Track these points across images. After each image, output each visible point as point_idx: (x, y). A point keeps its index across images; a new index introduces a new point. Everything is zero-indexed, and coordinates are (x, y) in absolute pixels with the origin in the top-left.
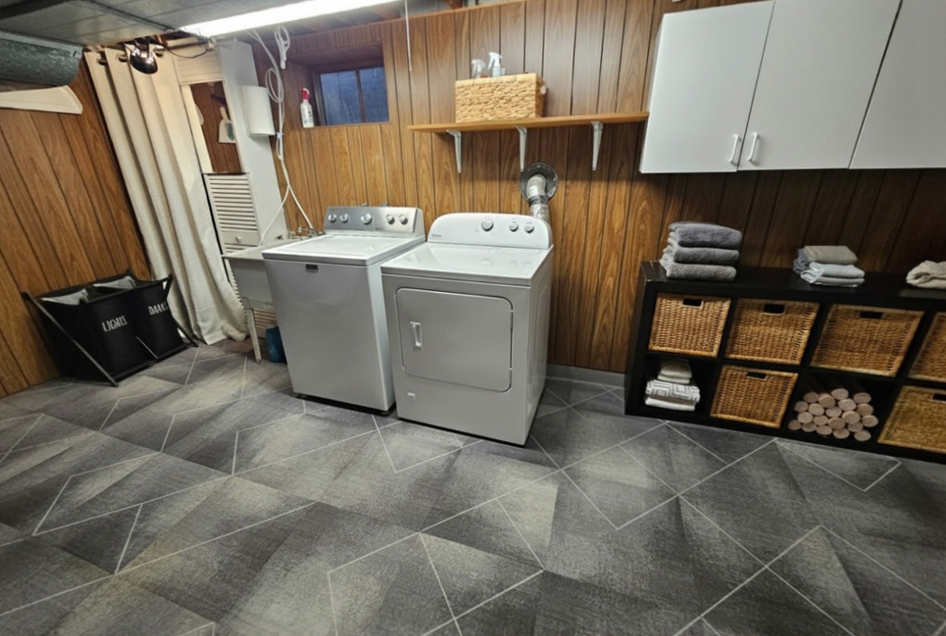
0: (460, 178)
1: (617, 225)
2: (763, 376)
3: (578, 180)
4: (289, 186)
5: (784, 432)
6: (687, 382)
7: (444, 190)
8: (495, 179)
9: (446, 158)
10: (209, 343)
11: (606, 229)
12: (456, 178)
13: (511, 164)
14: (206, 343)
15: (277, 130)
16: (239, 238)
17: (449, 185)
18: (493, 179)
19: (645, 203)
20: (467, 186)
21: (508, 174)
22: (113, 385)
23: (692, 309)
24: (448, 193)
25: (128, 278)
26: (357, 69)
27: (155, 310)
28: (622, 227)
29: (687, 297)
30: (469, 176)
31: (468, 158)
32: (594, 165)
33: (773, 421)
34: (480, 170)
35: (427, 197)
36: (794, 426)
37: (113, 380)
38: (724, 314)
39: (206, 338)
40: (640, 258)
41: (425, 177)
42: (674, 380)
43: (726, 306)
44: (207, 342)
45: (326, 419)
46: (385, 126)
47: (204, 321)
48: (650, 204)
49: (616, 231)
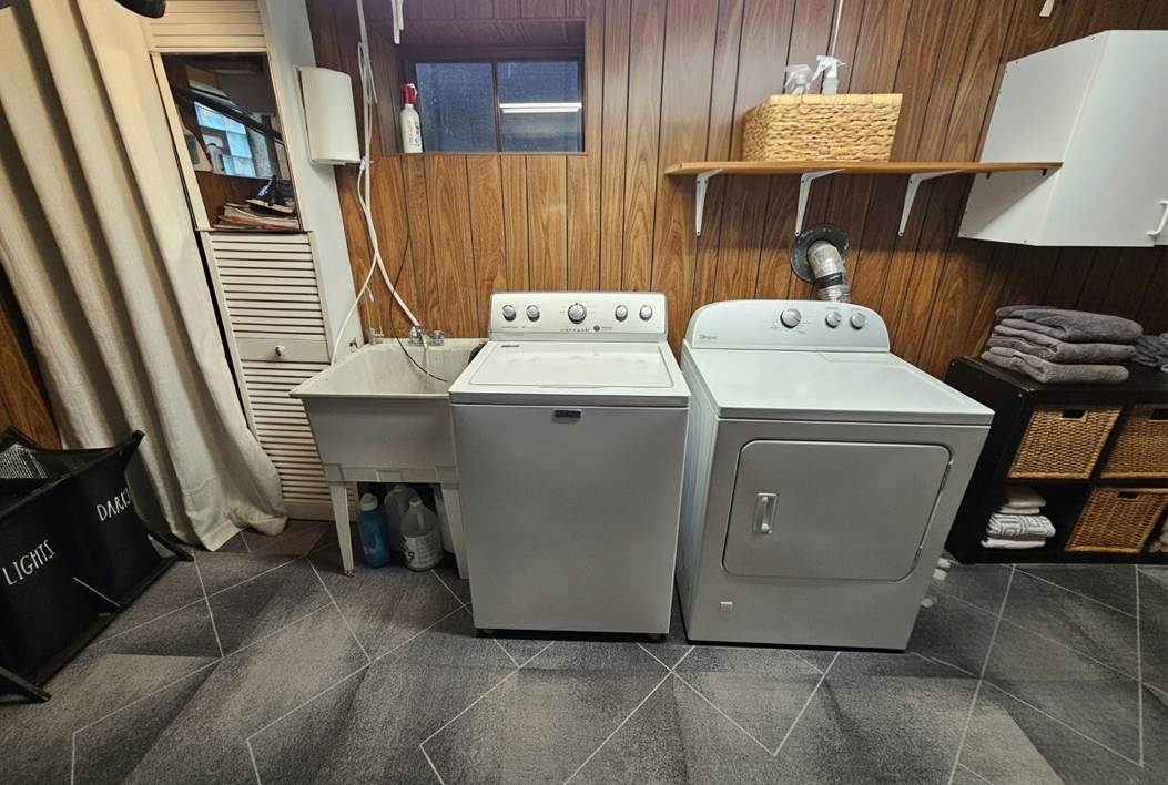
0: (698, 244)
1: (919, 310)
2: (1134, 495)
3: (876, 250)
4: (377, 254)
5: (1146, 557)
6: (1038, 511)
7: (668, 262)
8: (755, 247)
9: (678, 214)
10: (213, 547)
11: (905, 314)
12: (690, 246)
13: (782, 225)
14: (208, 550)
15: (362, 155)
16: (281, 350)
17: (680, 255)
18: (752, 245)
19: (960, 280)
20: (709, 258)
21: (777, 237)
22: (39, 698)
23: (1072, 423)
24: (674, 267)
25: (16, 447)
26: (493, 61)
27: (110, 509)
28: (926, 312)
29: (1069, 407)
30: (713, 239)
31: (715, 213)
32: (902, 230)
33: (1134, 546)
34: (732, 234)
35: (640, 274)
36: (1156, 547)
37: (30, 687)
38: (1110, 425)
39: (205, 539)
40: (942, 353)
41: (639, 243)
42: (1021, 512)
43: (1115, 415)
44: (209, 547)
45: (564, 672)
46: (576, 159)
47: (197, 510)
48: (966, 282)
49: (917, 316)
